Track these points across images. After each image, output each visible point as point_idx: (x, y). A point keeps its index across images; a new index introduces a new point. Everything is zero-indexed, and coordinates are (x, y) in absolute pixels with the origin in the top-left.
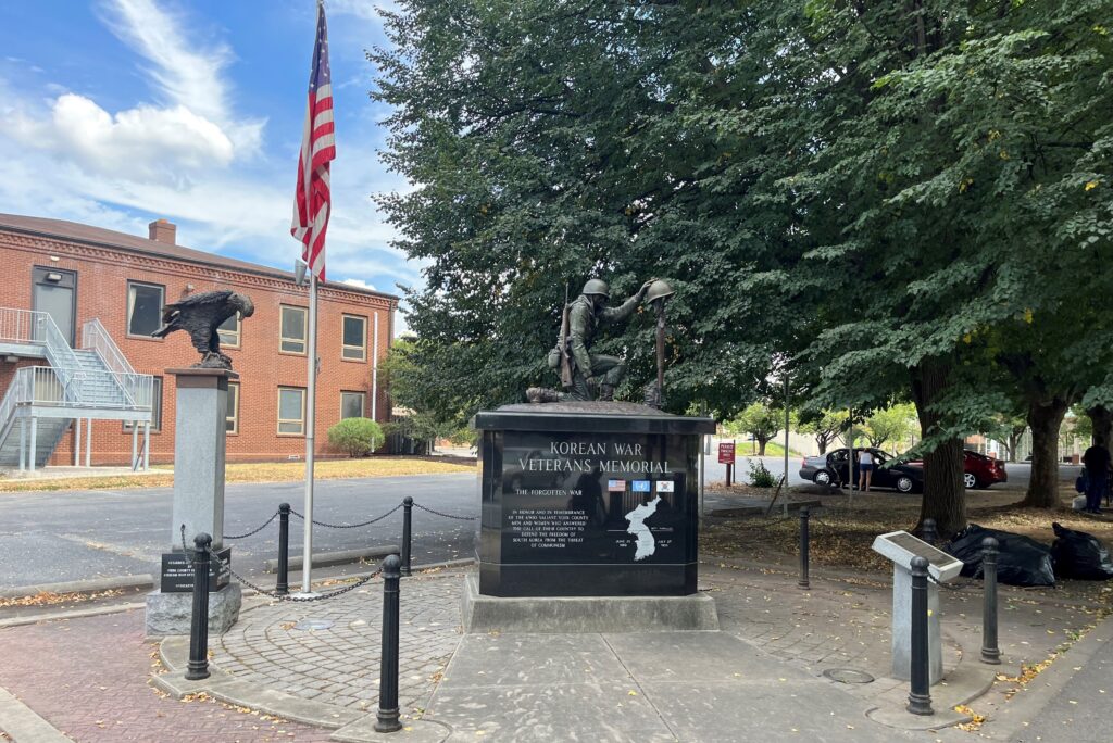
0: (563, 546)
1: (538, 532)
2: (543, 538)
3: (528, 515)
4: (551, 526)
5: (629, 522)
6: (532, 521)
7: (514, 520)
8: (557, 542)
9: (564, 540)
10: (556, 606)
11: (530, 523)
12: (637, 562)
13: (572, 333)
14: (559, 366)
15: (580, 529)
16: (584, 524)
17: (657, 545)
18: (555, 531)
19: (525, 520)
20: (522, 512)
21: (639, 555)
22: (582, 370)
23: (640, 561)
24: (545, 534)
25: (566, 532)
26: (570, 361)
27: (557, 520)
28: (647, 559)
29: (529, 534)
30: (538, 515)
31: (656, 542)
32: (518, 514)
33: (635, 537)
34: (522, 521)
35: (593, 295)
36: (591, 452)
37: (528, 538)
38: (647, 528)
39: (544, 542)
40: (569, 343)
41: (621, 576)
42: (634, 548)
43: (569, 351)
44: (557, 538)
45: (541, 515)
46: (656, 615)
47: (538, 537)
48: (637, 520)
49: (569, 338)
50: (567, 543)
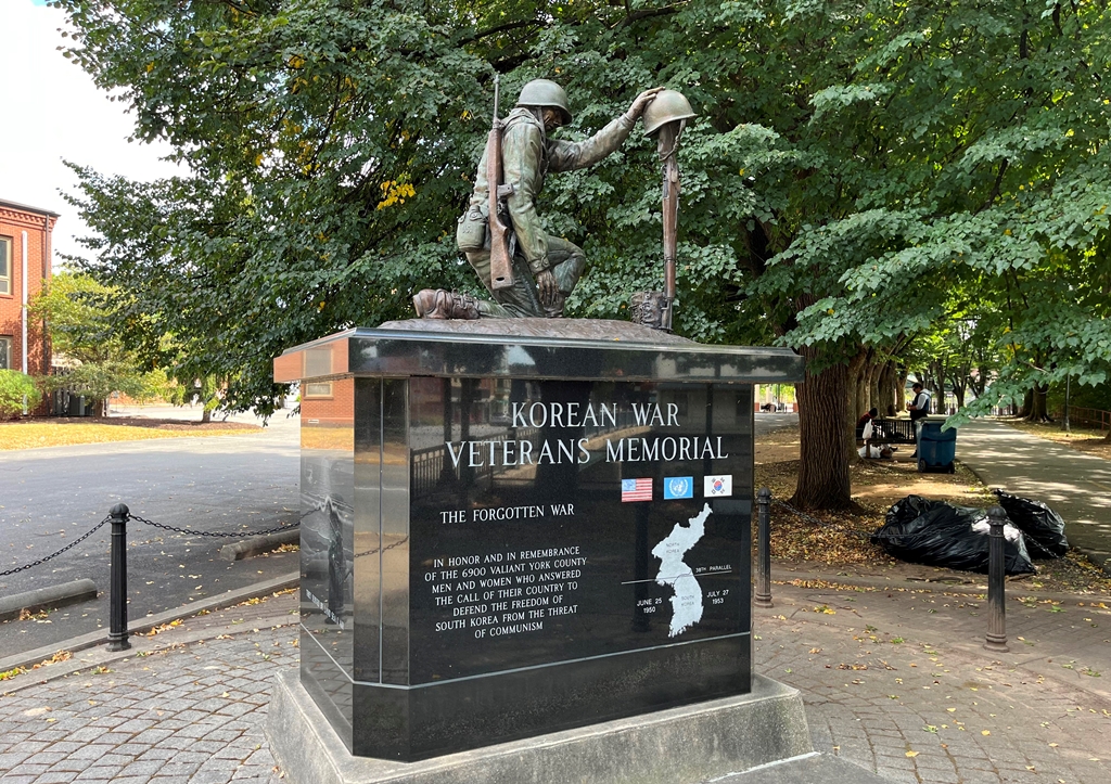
0: (540, 626)
1: (488, 603)
2: (499, 614)
3: (468, 567)
4: (514, 585)
5: (659, 561)
6: (477, 579)
7: (438, 581)
8: (527, 620)
9: (539, 614)
10: (536, 763)
11: (471, 585)
12: (672, 640)
13: (510, 179)
14: (482, 247)
15: (573, 586)
16: (578, 574)
17: (706, 602)
18: (524, 597)
19: (461, 579)
20: (452, 562)
21: (677, 625)
22: (530, 257)
23: (679, 638)
24: (503, 606)
25: (544, 595)
26: (507, 236)
27: (527, 571)
28: (692, 631)
29: (470, 610)
30: (488, 566)
31: (704, 594)
32: (447, 568)
33: (668, 591)
34: (454, 582)
35: (544, 108)
36: (590, 421)
37: (467, 618)
38: (689, 570)
39: (502, 624)
40: (505, 199)
41: (646, 672)
42: (667, 612)
43: (506, 218)
44: (526, 610)
45: (494, 564)
46: (716, 743)
47: (490, 612)
48: (673, 556)
49: (504, 190)
50: (546, 620)
